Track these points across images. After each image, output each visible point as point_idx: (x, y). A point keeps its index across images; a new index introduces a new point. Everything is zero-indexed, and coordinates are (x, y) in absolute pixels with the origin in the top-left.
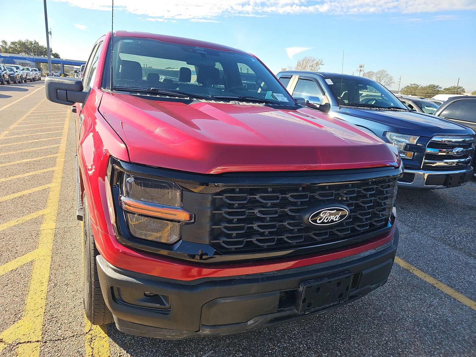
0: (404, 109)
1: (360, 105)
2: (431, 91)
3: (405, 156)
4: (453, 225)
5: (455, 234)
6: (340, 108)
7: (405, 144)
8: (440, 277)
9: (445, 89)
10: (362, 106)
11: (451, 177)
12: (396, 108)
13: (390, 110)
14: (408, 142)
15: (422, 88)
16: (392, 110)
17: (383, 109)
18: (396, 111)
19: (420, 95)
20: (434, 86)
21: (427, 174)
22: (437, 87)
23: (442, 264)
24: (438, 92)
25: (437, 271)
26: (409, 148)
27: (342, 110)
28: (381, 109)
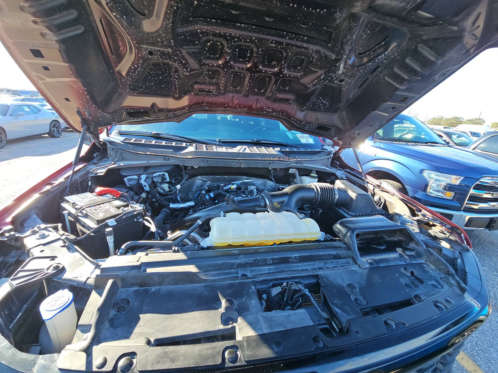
0: (442, 144)
1: (396, 140)
2: (455, 121)
3: (443, 195)
4: (492, 273)
5: (495, 287)
6: (374, 143)
7: (446, 184)
8: (479, 359)
9: (468, 120)
10: (398, 140)
11: (495, 221)
12: (434, 143)
13: (427, 145)
14: (449, 181)
15: (447, 120)
16: (429, 145)
17: (420, 144)
18: (434, 146)
19: (445, 125)
20: (458, 118)
21: (468, 216)
22: (460, 118)
23: (483, 335)
24: (461, 122)
25: (477, 349)
26: (450, 188)
27: (376, 144)
28: (418, 144)
